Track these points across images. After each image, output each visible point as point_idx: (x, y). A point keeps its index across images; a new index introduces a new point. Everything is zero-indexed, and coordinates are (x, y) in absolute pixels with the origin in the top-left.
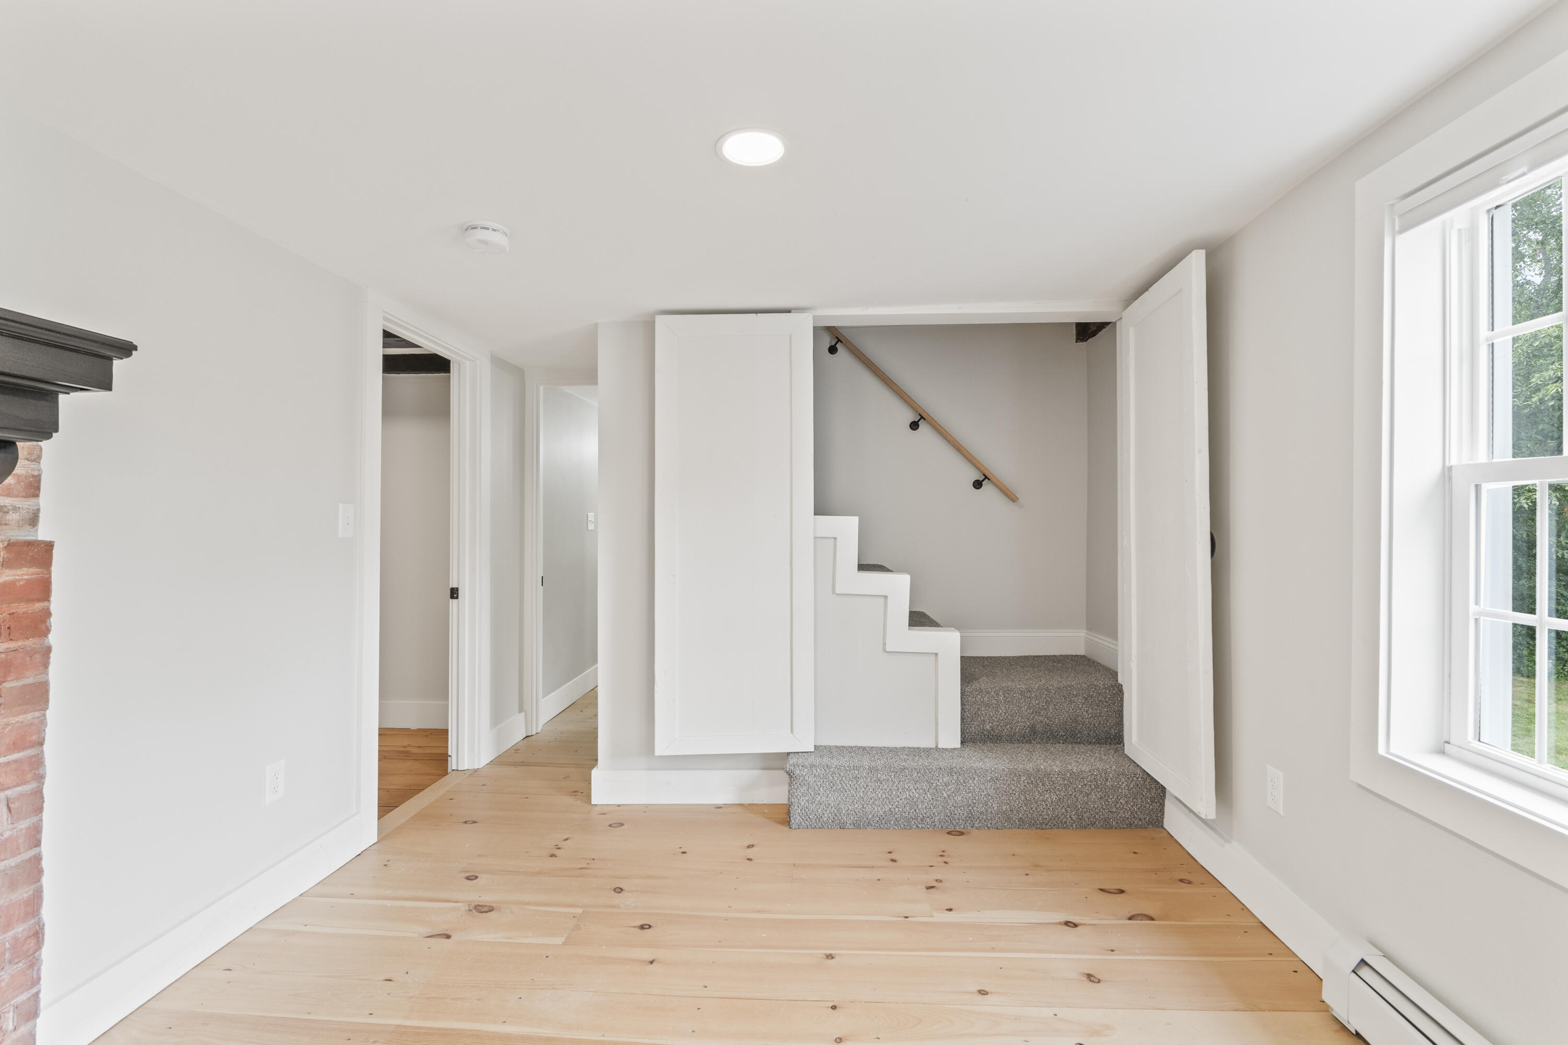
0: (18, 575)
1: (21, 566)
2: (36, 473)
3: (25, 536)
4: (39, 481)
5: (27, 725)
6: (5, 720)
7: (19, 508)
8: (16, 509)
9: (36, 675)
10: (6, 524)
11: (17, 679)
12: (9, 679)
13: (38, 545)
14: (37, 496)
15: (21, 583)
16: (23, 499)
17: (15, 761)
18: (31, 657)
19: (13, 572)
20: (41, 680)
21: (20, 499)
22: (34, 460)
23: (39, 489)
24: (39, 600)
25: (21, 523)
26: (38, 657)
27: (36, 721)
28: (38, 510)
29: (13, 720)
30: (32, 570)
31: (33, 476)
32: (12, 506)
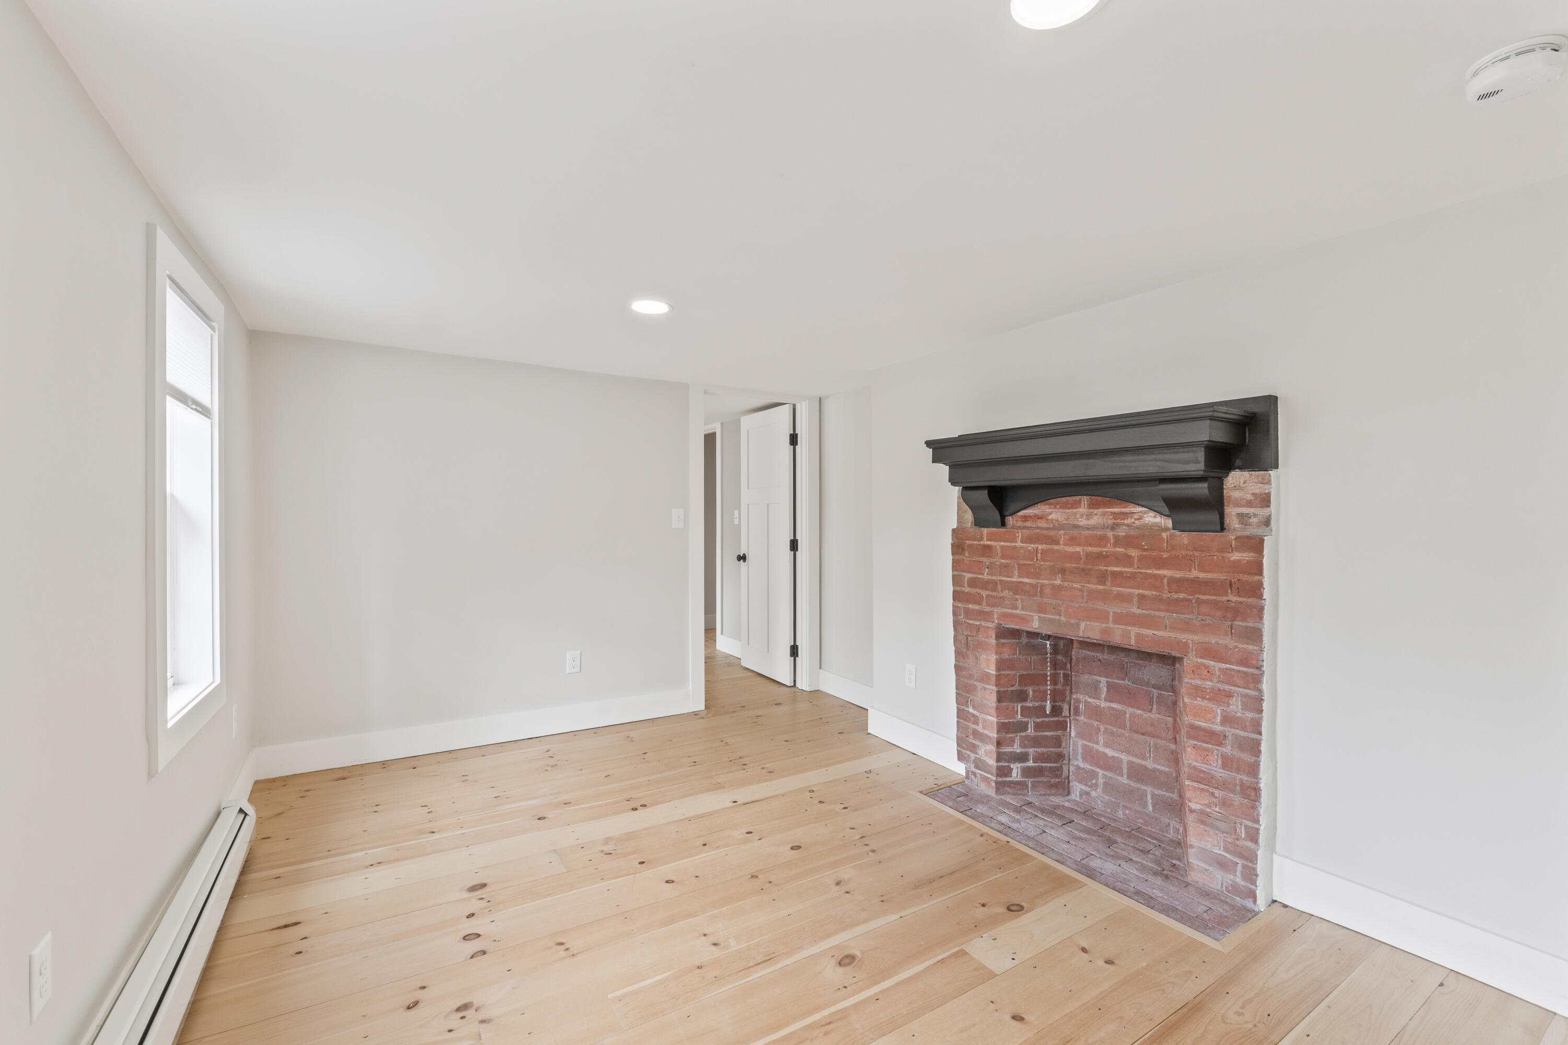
0: (1243, 557)
1: (1243, 552)
2: (1267, 492)
3: (1263, 533)
4: (1270, 497)
5: (1249, 652)
6: (1236, 644)
7: (1258, 515)
8: (1255, 515)
9: (1255, 622)
10: (1250, 525)
11: (1243, 621)
12: (1238, 619)
13: (1254, 539)
14: (1269, 506)
15: (1244, 562)
16: (1260, 509)
17: (1243, 672)
18: (1250, 610)
19: (1240, 555)
20: (1257, 627)
21: (1258, 509)
22: (1267, 483)
23: (1270, 502)
24: (1256, 574)
25: (1259, 524)
26: (1255, 611)
27: (1255, 652)
28: (1270, 516)
29: (1240, 646)
30: (1251, 554)
31: (1265, 493)
32: (1253, 513)
